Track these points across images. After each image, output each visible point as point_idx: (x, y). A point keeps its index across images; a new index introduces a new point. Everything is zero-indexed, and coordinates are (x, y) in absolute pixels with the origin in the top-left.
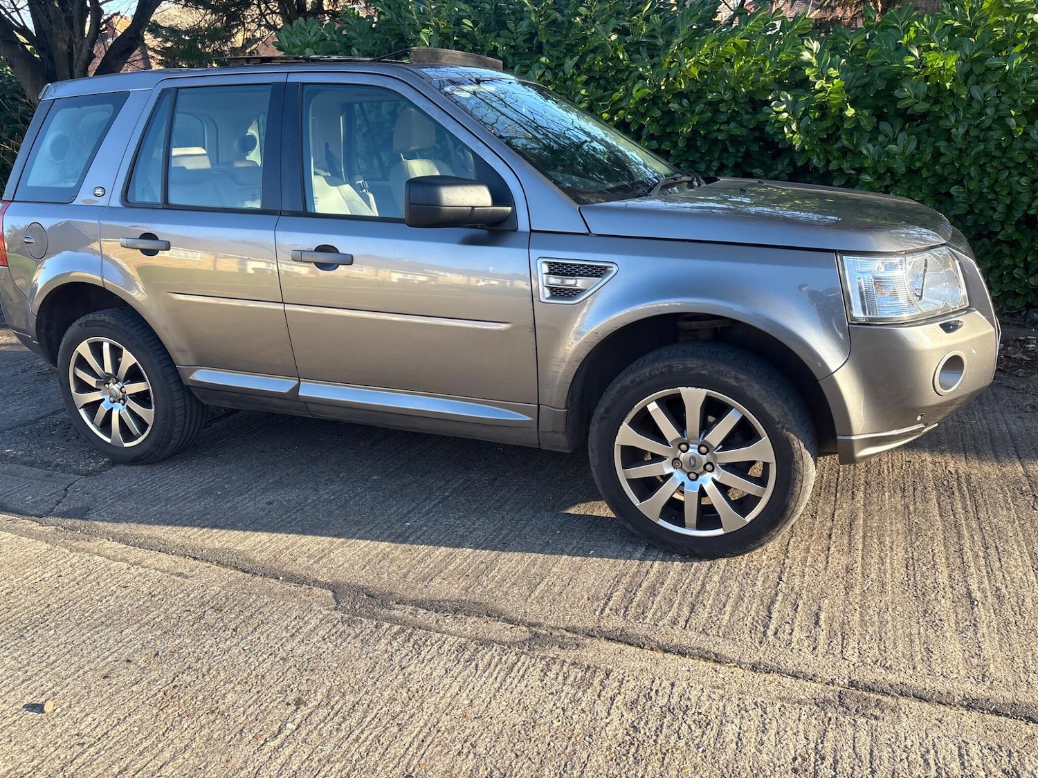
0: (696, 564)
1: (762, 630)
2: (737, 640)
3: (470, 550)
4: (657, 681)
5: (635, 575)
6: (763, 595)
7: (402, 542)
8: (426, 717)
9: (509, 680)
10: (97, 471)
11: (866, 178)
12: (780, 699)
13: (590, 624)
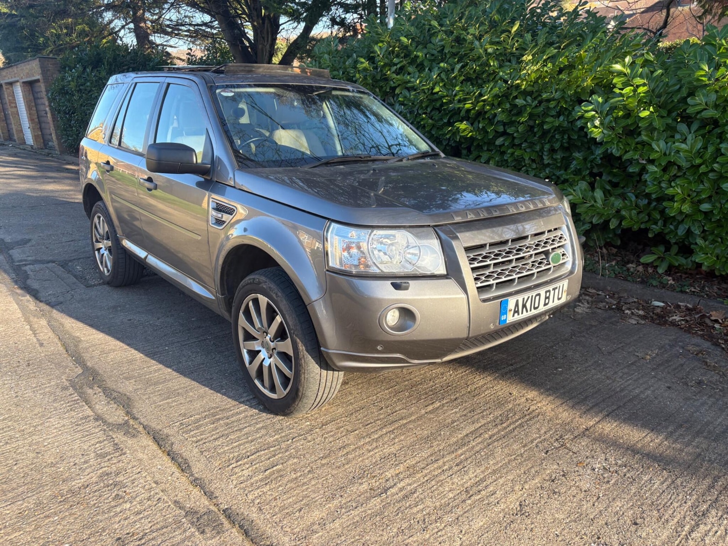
0: (264, 414)
1: (233, 462)
2: (211, 463)
3: (171, 370)
5: (223, 410)
6: (267, 444)
7: (149, 357)
8: (21, 444)
9: (77, 441)
10: (94, 285)
11: (652, 168)
12: (175, 502)
13: (159, 427)
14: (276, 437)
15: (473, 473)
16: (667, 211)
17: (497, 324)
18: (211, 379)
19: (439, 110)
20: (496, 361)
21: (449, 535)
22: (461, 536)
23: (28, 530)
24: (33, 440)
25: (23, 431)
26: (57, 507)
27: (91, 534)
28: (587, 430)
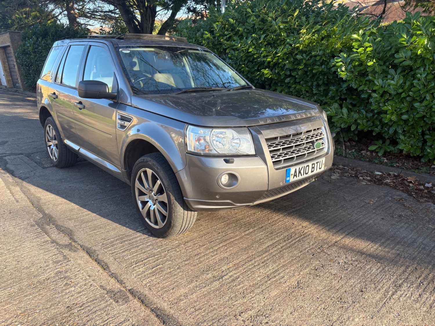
0: (151, 238)
1: (134, 264)
2: (121, 265)
3: (96, 215)
5: (127, 236)
9: (41, 254)
10: (47, 167)
11: (374, 95)
12: (101, 286)
13: (90, 246)
14: (159, 250)
15: (272, 267)
16: (383, 120)
17: (285, 182)
18: (120, 219)
19: (252, 62)
20: (285, 206)
21: (258, 299)
22: (264, 300)
23: (15, 303)
24: (15, 254)
25: (9, 249)
26: (31, 291)
27: (52, 305)
28: (336, 242)
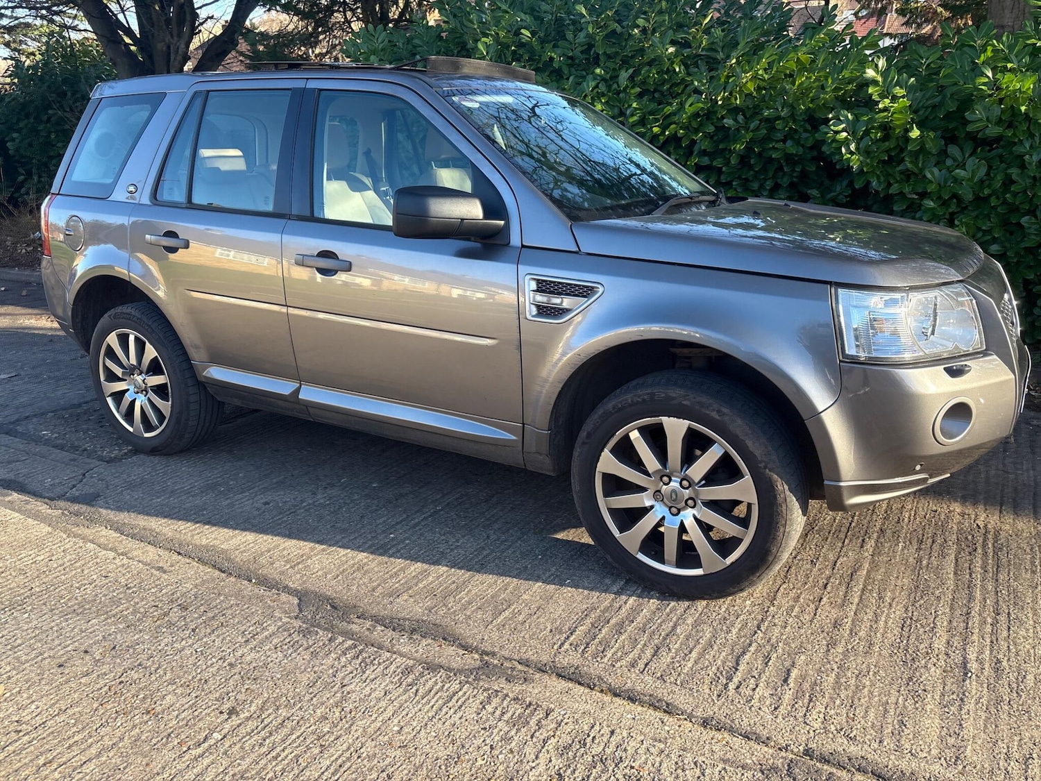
0: (673, 604)
1: (725, 681)
2: (694, 690)
4: (597, 727)
5: (606, 609)
6: (735, 644)
7: (381, 555)
8: (350, 741)
9: (445, 710)
10: (117, 459)
11: (928, 204)
12: (724, 760)
18: (526, 568)
24: (364, 728)
